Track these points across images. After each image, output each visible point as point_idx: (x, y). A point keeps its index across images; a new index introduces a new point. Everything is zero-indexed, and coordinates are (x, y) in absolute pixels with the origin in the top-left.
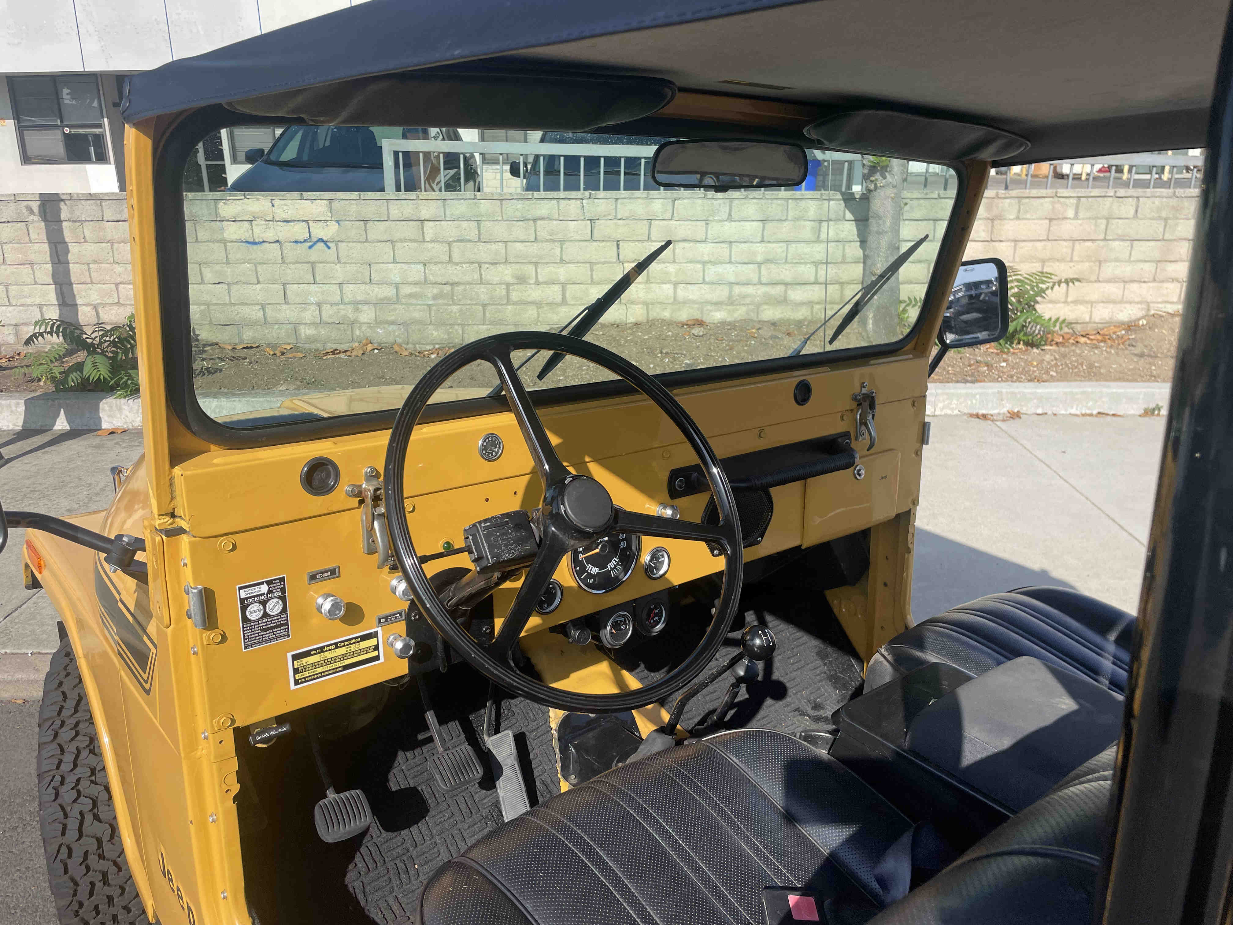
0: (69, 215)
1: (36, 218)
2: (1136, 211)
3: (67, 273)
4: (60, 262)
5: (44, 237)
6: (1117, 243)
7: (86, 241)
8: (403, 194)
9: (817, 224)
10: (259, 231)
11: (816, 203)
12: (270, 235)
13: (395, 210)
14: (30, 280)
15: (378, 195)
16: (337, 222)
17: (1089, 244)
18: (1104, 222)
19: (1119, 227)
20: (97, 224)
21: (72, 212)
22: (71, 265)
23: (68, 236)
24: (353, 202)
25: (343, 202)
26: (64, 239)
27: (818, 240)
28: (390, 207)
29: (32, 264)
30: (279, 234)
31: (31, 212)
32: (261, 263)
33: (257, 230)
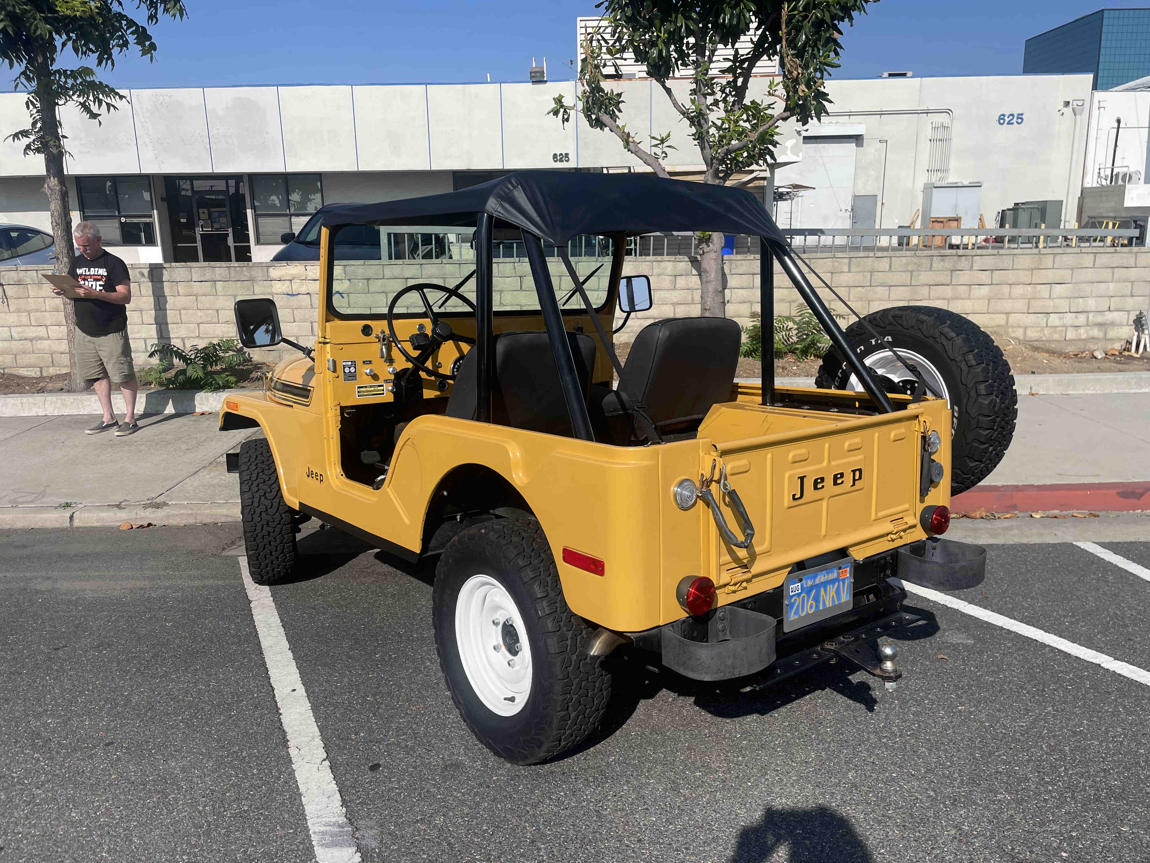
0: (169, 278)
1: (146, 280)
2: (890, 266)
3: (165, 316)
4: (160, 309)
5: (150, 292)
6: (879, 288)
7: (179, 295)
8: (393, 261)
9: (672, 278)
10: (296, 287)
11: (671, 263)
12: (303, 290)
13: (388, 272)
14: (139, 321)
15: (376, 262)
16: (349, 280)
17: (860, 289)
18: (869, 274)
19: (879, 277)
20: (187, 284)
21: (171, 275)
22: (168, 311)
23: (167, 291)
24: (360, 267)
25: (352, 267)
26: (164, 293)
27: (675, 288)
28: (385, 269)
29: (141, 311)
30: (310, 289)
31: (143, 275)
32: (296, 308)
33: (294, 286)
